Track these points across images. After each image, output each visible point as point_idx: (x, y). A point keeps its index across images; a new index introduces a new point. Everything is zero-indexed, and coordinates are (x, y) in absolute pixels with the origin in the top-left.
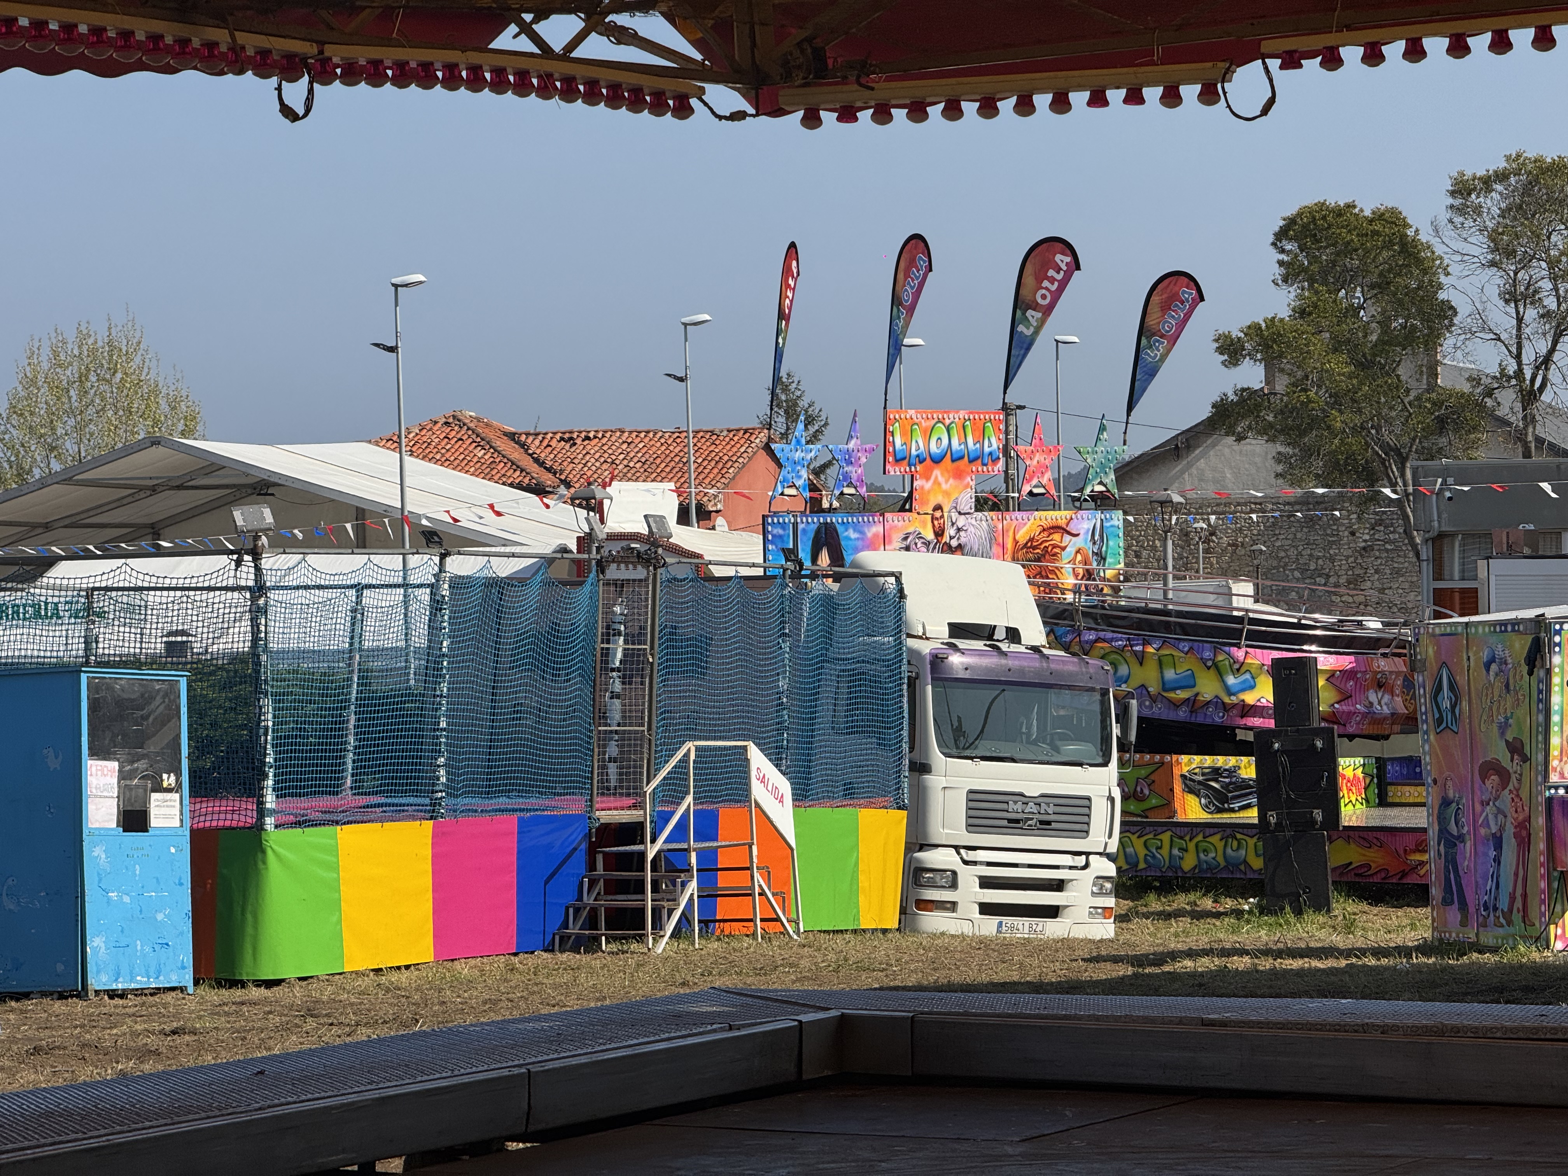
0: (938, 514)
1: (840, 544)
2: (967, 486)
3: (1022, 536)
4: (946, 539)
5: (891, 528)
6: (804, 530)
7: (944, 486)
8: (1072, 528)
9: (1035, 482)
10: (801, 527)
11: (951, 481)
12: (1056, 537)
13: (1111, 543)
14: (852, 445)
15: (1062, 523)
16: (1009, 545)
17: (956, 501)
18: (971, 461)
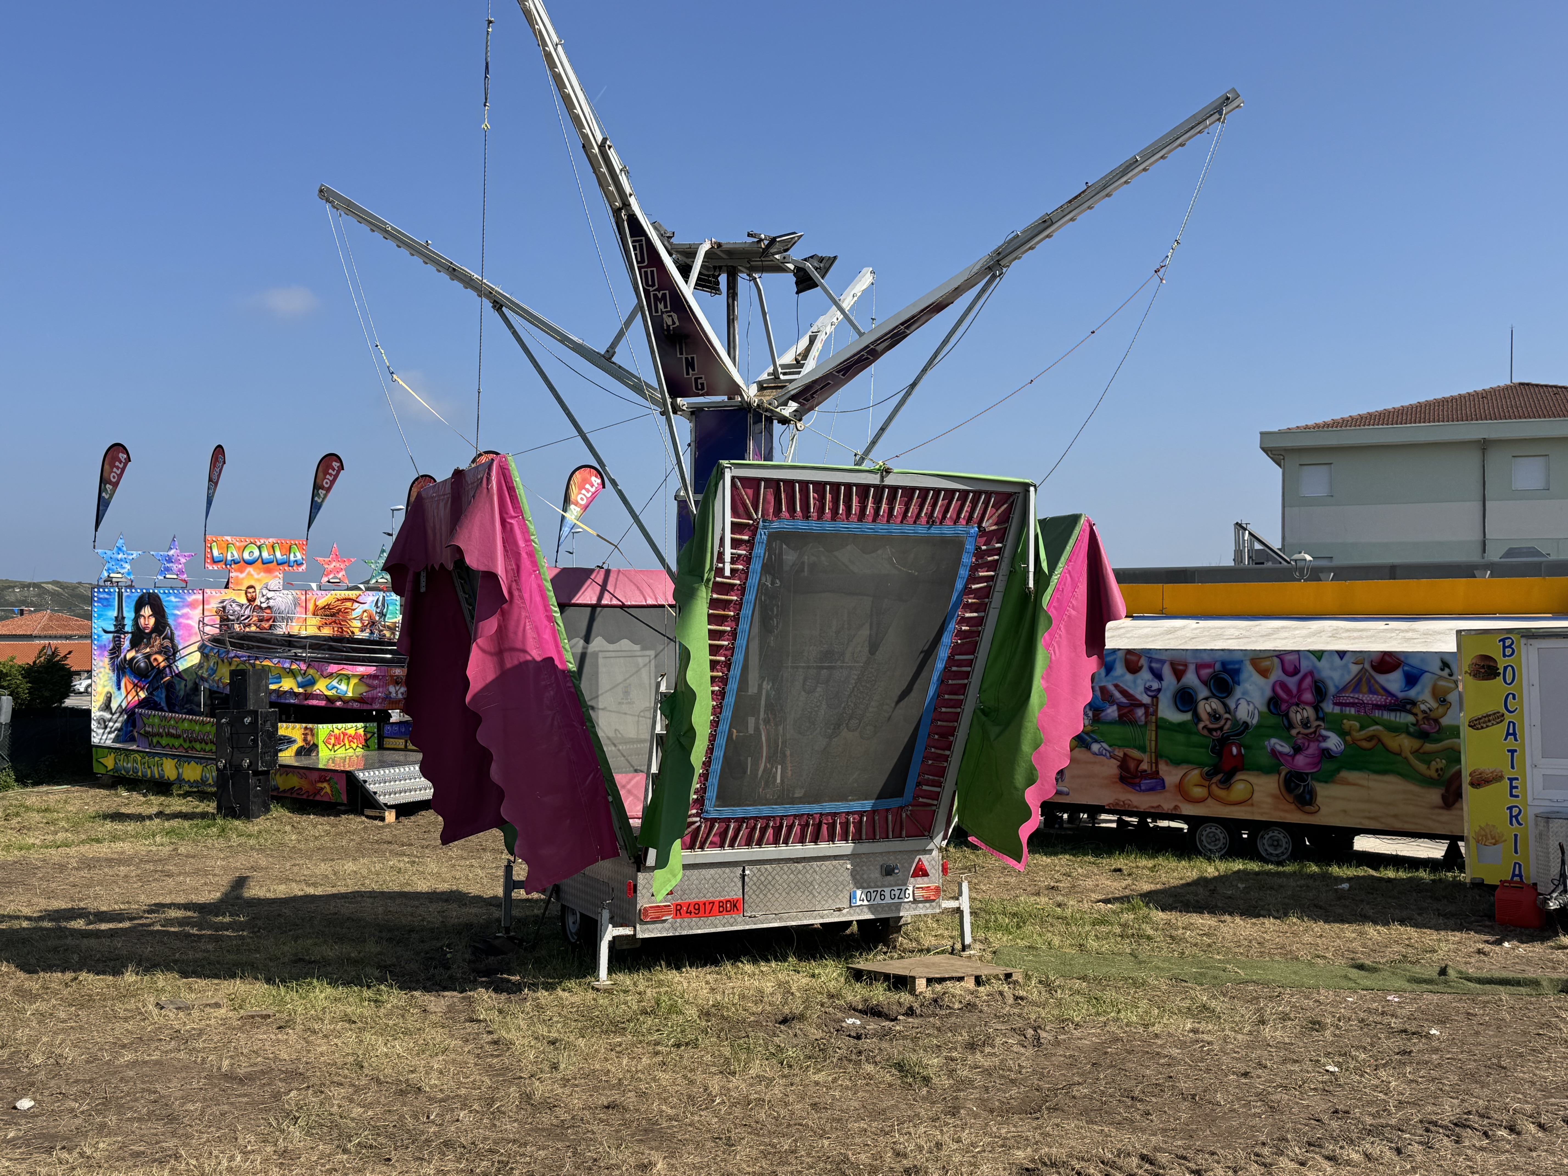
0: (251, 590)
1: (161, 604)
2: (276, 576)
3: (321, 603)
4: (257, 602)
5: (210, 597)
6: (128, 597)
7: (256, 576)
8: (360, 599)
9: (331, 576)
10: (125, 594)
11: (262, 574)
12: (349, 604)
13: (390, 608)
14: (171, 553)
15: (354, 597)
16: (311, 607)
17: (267, 584)
18: (278, 564)
